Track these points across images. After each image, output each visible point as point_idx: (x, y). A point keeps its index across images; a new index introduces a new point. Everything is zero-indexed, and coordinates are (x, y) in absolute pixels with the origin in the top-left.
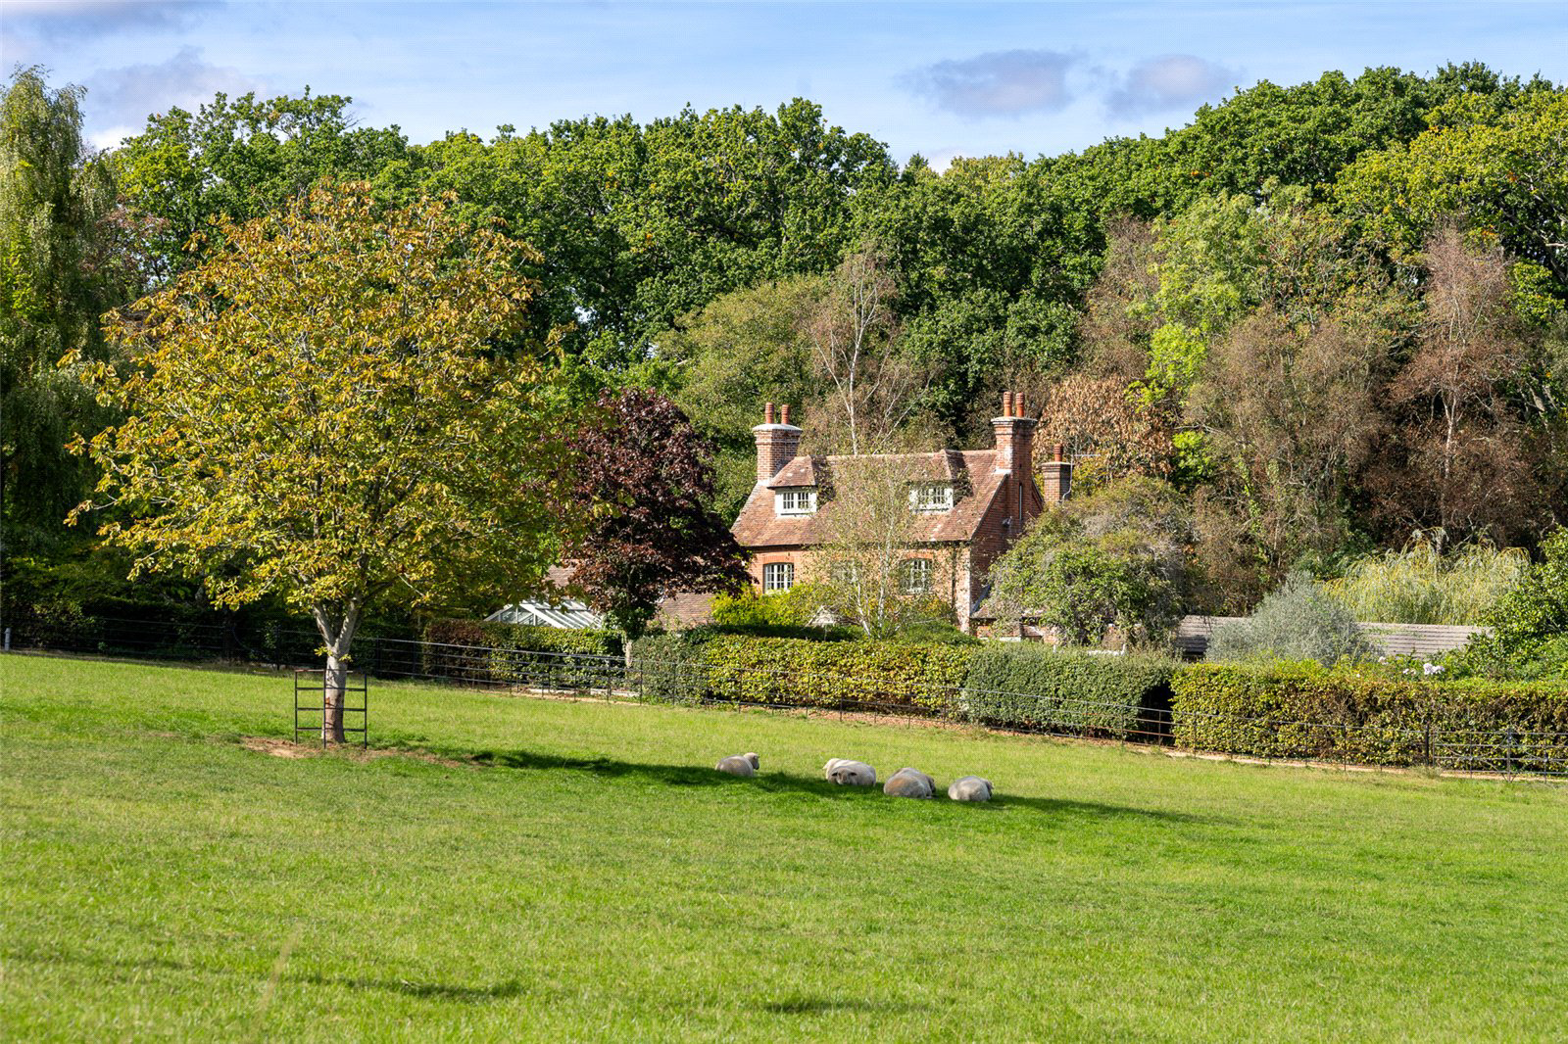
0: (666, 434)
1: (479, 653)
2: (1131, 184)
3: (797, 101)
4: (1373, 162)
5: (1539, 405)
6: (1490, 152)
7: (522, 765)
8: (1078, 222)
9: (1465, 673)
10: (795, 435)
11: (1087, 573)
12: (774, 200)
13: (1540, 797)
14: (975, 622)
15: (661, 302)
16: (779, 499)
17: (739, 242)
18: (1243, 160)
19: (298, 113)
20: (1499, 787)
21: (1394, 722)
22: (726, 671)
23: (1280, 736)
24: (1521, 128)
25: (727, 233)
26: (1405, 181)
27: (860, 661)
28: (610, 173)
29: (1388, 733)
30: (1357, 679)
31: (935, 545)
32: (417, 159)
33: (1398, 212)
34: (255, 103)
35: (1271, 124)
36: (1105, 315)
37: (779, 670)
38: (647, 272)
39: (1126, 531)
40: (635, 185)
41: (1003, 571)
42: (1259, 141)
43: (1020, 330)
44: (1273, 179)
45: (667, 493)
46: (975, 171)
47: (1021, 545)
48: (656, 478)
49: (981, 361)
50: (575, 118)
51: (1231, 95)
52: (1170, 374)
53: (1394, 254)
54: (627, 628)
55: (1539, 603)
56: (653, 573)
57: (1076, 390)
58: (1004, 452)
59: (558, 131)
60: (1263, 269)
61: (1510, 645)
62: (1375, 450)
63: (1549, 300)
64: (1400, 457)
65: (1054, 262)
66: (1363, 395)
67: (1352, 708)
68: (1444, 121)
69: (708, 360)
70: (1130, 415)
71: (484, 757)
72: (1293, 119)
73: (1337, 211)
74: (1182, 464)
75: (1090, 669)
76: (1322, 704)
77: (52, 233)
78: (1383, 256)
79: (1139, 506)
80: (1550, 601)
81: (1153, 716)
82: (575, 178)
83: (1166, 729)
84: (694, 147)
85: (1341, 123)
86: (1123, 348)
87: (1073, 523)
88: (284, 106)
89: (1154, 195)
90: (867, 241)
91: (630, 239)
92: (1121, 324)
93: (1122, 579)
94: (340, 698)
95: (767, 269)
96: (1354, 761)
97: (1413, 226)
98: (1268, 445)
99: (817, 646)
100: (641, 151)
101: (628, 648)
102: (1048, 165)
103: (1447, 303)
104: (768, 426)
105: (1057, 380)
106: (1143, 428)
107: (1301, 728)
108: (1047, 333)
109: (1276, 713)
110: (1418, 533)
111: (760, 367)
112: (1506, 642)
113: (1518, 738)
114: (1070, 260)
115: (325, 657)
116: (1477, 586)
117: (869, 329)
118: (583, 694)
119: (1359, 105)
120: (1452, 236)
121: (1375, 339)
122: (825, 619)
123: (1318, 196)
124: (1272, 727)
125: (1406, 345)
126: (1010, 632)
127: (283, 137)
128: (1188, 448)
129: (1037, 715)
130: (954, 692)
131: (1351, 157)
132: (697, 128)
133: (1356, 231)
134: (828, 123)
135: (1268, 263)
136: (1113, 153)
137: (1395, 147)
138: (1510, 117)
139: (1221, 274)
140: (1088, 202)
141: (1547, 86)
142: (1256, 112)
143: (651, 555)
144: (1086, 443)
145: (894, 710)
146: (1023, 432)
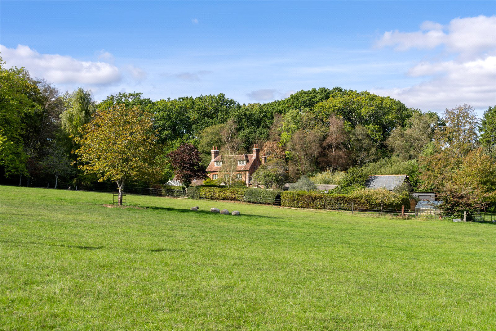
0: (193, 151)
1: (160, 190)
2: (278, 108)
3: (220, 93)
4: (320, 104)
5: (349, 146)
6: (340, 102)
7: (154, 209)
8: (269, 114)
9: (332, 193)
10: (218, 152)
11: (268, 176)
12: (216, 111)
13: (344, 214)
14: (250, 185)
15: (196, 129)
16: (215, 163)
17: (210, 119)
18: (298, 103)
19: (133, 96)
20: (337, 213)
21: (319, 201)
22: (203, 193)
23: (300, 204)
24: (346, 98)
25: (208, 117)
26: (326, 107)
27: (227, 191)
28: (188, 106)
29: (318, 203)
30: (313, 194)
31: (242, 171)
32: (153, 104)
33: (324, 112)
34: (126, 94)
35: (303, 97)
36: (274, 131)
37: (213, 193)
38: (194, 123)
39: (275, 168)
40: (192, 108)
41: (254, 175)
42: (301, 100)
43: (259, 133)
44: (303, 107)
45: (193, 162)
46: (252, 106)
47: (257, 171)
48: (191, 159)
49: (252, 139)
50: (183, 97)
51: (296, 92)
52: (285, 141)
53: (324, 120)
54: (186, 186)
55: (347, 181)
56: (190, 176)
57: (268, 144)
58: (255, 154)
59: (179, 99)
60: (301, 122)
61: (342, 188)
62: (320, 154)
63: (351, 128)
64: (325, 155)
65: (265, 122)
66: (318, 145)
67: (312, 199)
68: (333, 97)
69: (204, 139)
70: (278, 148)
71: (147, 208)
72: (307, 96)
73: (314, 112)
74: (287, 157)
75: (266, 192)
76: (307, 198)
77: (85, 117)
78: (322, 120)
79: (277, 164)
80: (349, 180)
81: (277, 200)
82: (181, 107)
83: (280, 203)
84: (203, 102)
85: (315, 97)
86: (277, 136)
87: (266, 167)
88: (131, 95)
89: (282, 110)
90: (232, 118)
91: (191, 118)
92: (276, 132)
93: (274, 177)
94: (121, 197)
95: (215, 123)
96: (312, 208)
97: (327, 115)
98: (302, 154)
99: (219, 189)
100: (193, 102)
101: (186, 189)
102: (265, 105)
103: (333, 129)
104: (214, 150)
105: (265, 142)
106: (280, 150)
107: (303, 203)
108: (263, 134)
109: (299, 200)
110: (328, 168)
111: (213, 140)
112: (341, 188)
113: (341, 204)
114: (268, 121)
115: (118, 189)
116: (337, 178)
117: (233, 133)
118: (178, 197)
119: (318, 94)
120: (334, 117)
121: (320, 135)
122: (223, 184)
123: (311, 110)
124: (298, 202)
125: (326, 136)
126: (255, 186)
127: (130, 100)
128: (288, 154)
129: (257, 200)
130: (243, 196)
131: (317, 103)
132: (203, 98)
133: (317, 116)
134: (226, 97)
135: (302, 122)
136: (276, 103)
137: (324, 101)
138: (345, 96)
139: (294, 123)
140: (271, 111)
141: (352, 91)
142: (300, 95)
143: (190, 173)
144: (270, 153)
145: (233, 200)
146: (258, 151)
